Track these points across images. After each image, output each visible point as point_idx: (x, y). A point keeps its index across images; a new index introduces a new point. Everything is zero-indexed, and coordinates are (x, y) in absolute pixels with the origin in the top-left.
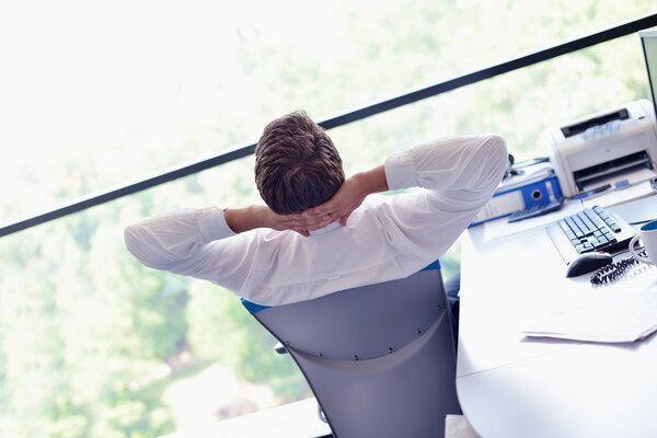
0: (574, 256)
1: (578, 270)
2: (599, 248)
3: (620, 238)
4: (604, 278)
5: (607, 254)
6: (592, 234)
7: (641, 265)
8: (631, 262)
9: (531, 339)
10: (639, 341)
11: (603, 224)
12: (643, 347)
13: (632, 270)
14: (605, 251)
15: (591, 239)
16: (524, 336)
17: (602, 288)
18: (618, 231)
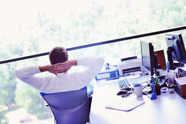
0: (119, 90)
1: (119, 94)
2: (125, 89)
3: (130, 87)
4: (125, 96)
5: (126, 91)
6: (124, 86)
7: (133, 94)
8: (131, 93)
9: (107, 108)
10: (129, 110)
11: (127, 84)
12: (130, 112)
13: (131, 95)
14: (126, 90)
15: (123, 87)
16: (105, 107)
17: (124, 99)
18: (130, 86)
